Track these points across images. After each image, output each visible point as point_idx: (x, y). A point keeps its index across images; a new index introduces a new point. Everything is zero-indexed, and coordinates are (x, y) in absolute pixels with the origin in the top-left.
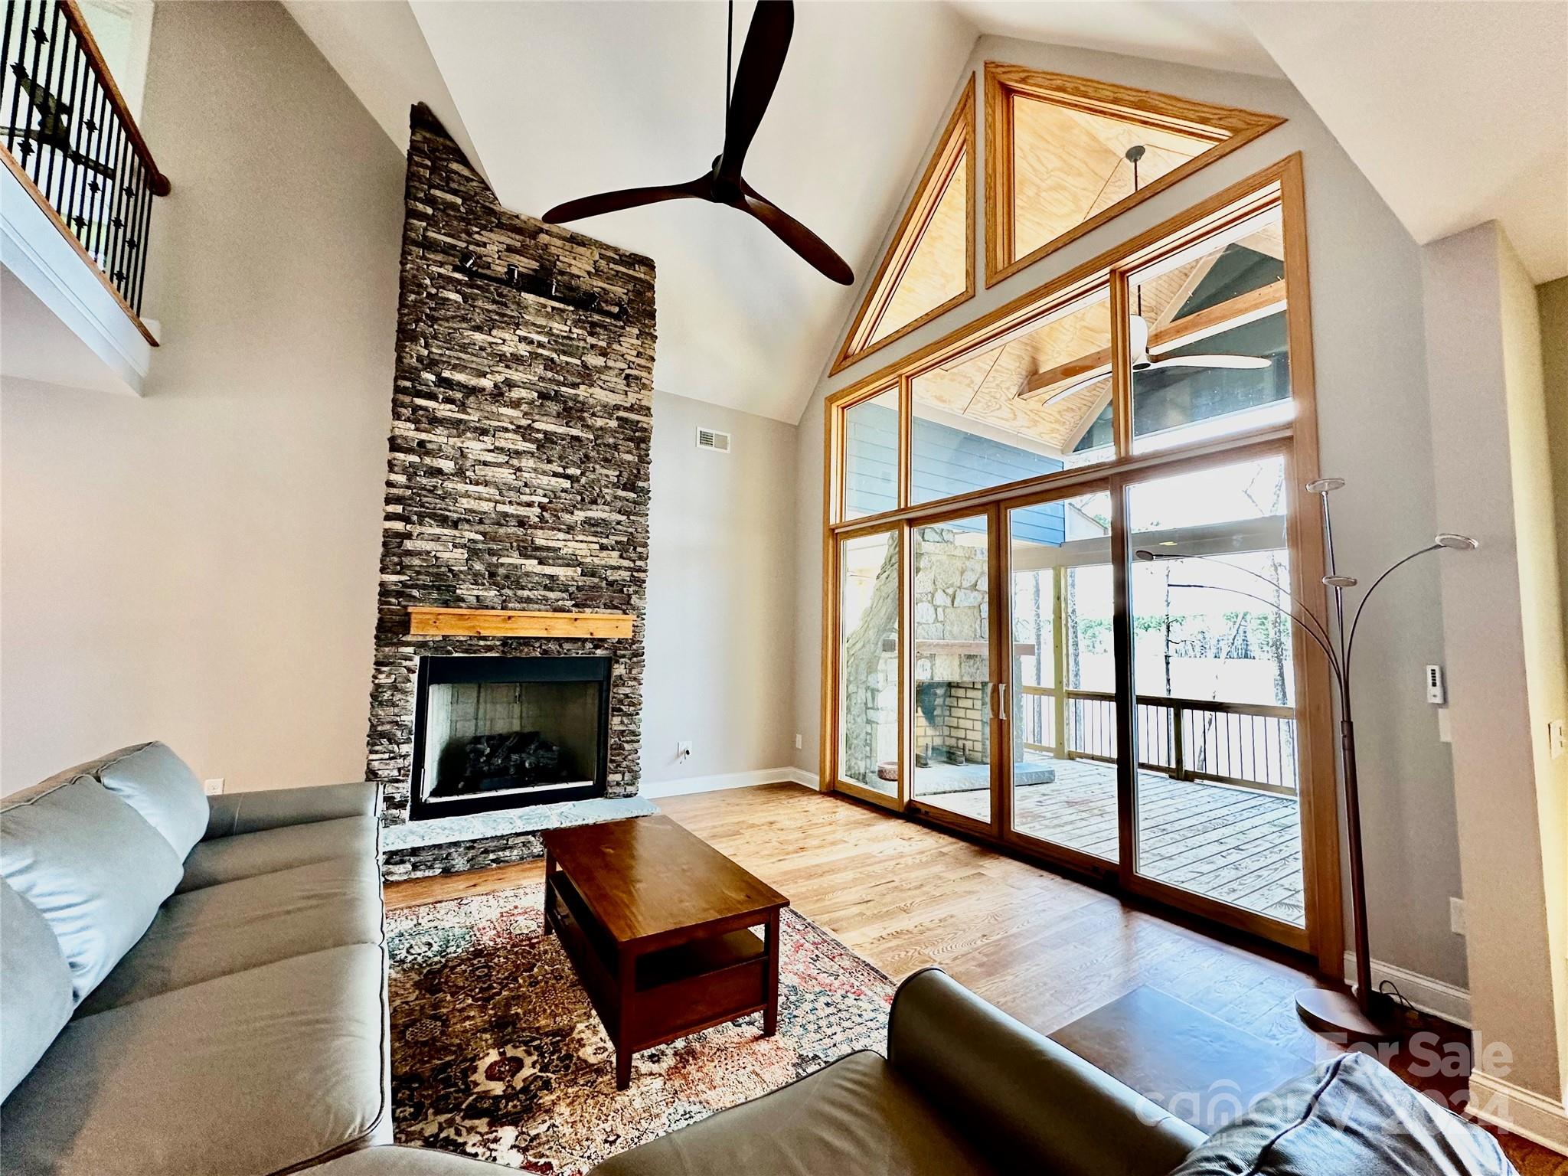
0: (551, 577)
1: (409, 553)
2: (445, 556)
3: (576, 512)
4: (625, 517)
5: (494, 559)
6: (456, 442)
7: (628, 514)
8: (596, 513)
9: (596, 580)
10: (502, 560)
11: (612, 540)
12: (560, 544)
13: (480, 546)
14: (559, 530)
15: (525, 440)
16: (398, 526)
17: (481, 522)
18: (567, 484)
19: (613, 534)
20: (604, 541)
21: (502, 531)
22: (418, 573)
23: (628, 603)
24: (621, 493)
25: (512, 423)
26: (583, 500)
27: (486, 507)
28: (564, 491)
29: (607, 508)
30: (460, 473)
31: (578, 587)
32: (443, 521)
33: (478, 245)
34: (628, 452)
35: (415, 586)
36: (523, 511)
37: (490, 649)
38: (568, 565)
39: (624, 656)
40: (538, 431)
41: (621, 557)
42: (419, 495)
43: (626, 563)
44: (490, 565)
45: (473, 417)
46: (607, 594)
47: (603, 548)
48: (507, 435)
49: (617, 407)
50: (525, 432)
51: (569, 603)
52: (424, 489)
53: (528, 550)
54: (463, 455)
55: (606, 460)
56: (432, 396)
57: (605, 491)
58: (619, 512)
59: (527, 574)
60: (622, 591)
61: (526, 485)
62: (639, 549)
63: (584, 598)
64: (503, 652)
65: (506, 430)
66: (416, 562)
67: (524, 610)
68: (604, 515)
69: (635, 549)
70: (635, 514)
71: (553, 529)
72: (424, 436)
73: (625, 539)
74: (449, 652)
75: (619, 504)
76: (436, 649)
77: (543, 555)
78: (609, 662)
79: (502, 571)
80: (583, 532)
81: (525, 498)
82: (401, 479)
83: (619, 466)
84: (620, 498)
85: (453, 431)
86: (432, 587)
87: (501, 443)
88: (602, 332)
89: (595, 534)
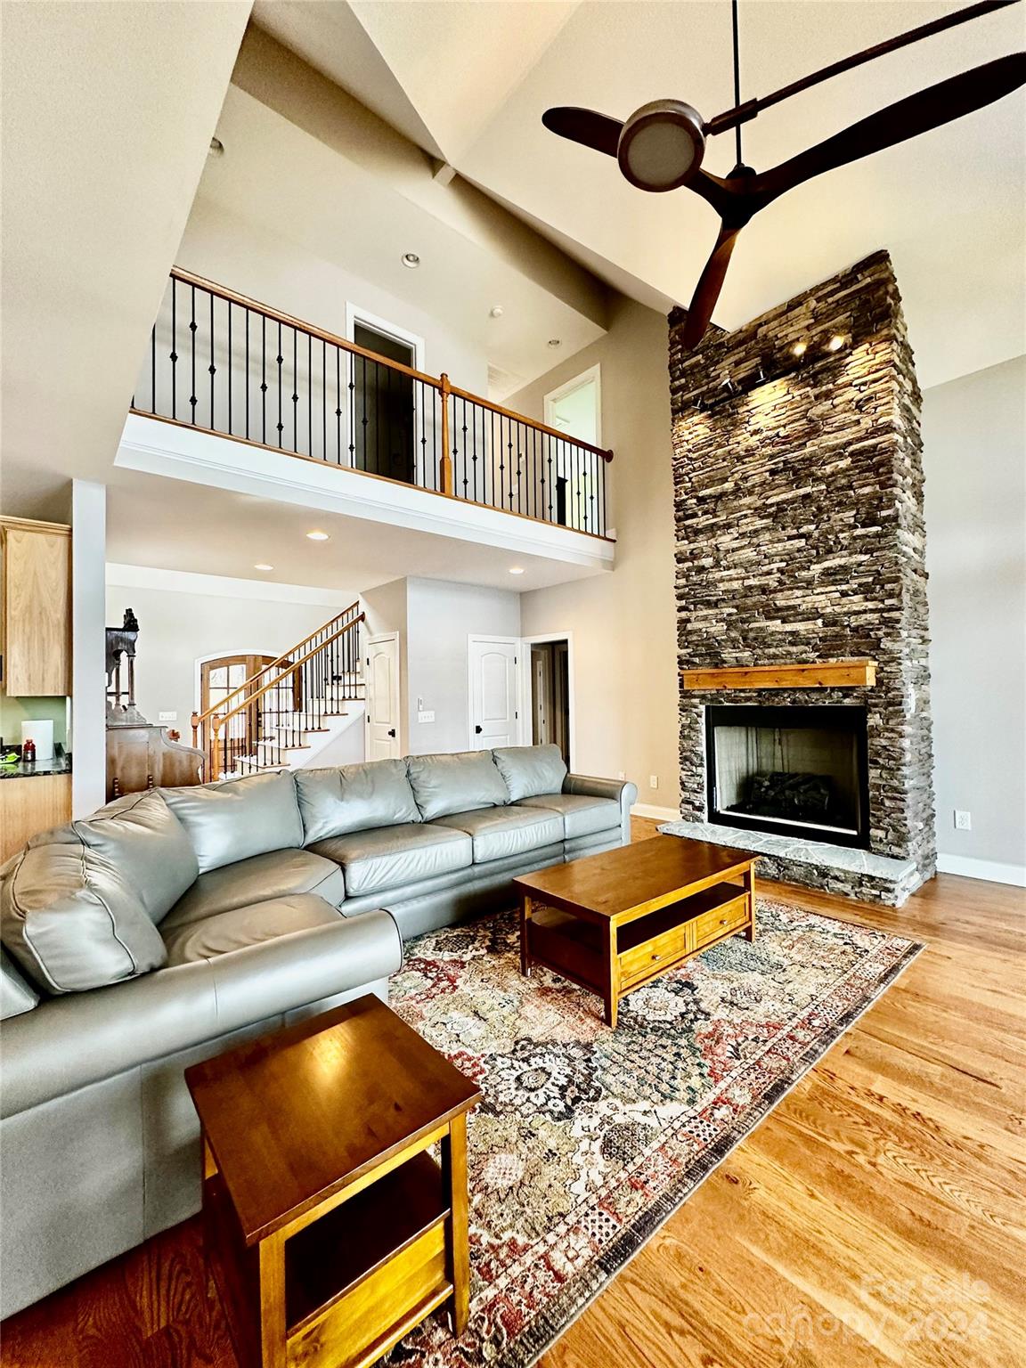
0: (792, 633)
1: (690, 632)
2: (712, 630)
3: (812, 567)
4: (867, 557)
5: (745, 626)
7: (871, 551)
8: (833, 562)
9: (837, 629)
10: (752, 625)
11: (854, 584)
12: (798, 601)
13: (734, 618)
14: (798, 588)
15: (762, 518)
16: (684, 614)
17: (734, 598)
18: (802, 543)
19: (855, 578)
20: (844, 587)
21: (749, 601)
22: (697, 645)
23: (878, 648)
24: (859, 531)
25: (750, 509)
26: (818, 553)
27: (736, 585)
28: (799, 550)
29: (845, 553)
30: (717, 564)
31: (821, 639)
32: (709, 604)
33: (714, 380)
34: (865, 485)
35: (695, 656)
36: (763, 580)
37: (748, 699)
38: (808, 619)
39: (876, 705)
40: (772, 505)
41: (866, 599)
43: (870, 605)
44: (743, 631)
45: (722, 518)
46: (852, 641)
47: (844, 594)
48: (748, 520)
49: (849, 443)
50: (760, 512)
51: (813, 655)
52: (695, 584)
53: (772, 613)
54: (718, 550)
55: (840, 504)
56: (695, 515)
57: (841, 535)
58: (861, 553)
59: (772, 634)
60: (869, 636)
61: (766, 557)
62: (888, 586)
63: (829, 647)
64: (760, 702)
65: (746, 516)
66: (695, 638)
67: (772, 664)
68: (842, 561)
69: (882, 587)
70: (878, 549)
71: (791, 589)
72: (692, 546)
73: (871, 579)
74: (721, 702)
75: (859, 543)
76: (712, 700)
77: (787, 613)
78: (861, 713)
79: (752, 635)
80: (822, 584)
81: (765, 569)
82: (683, 581)
83: (855, 504)
84: (859, 537)
85: (710, 534)
86: (706, 654)
87: (744, 529)
88: (824, 375)
89: (834, 583)
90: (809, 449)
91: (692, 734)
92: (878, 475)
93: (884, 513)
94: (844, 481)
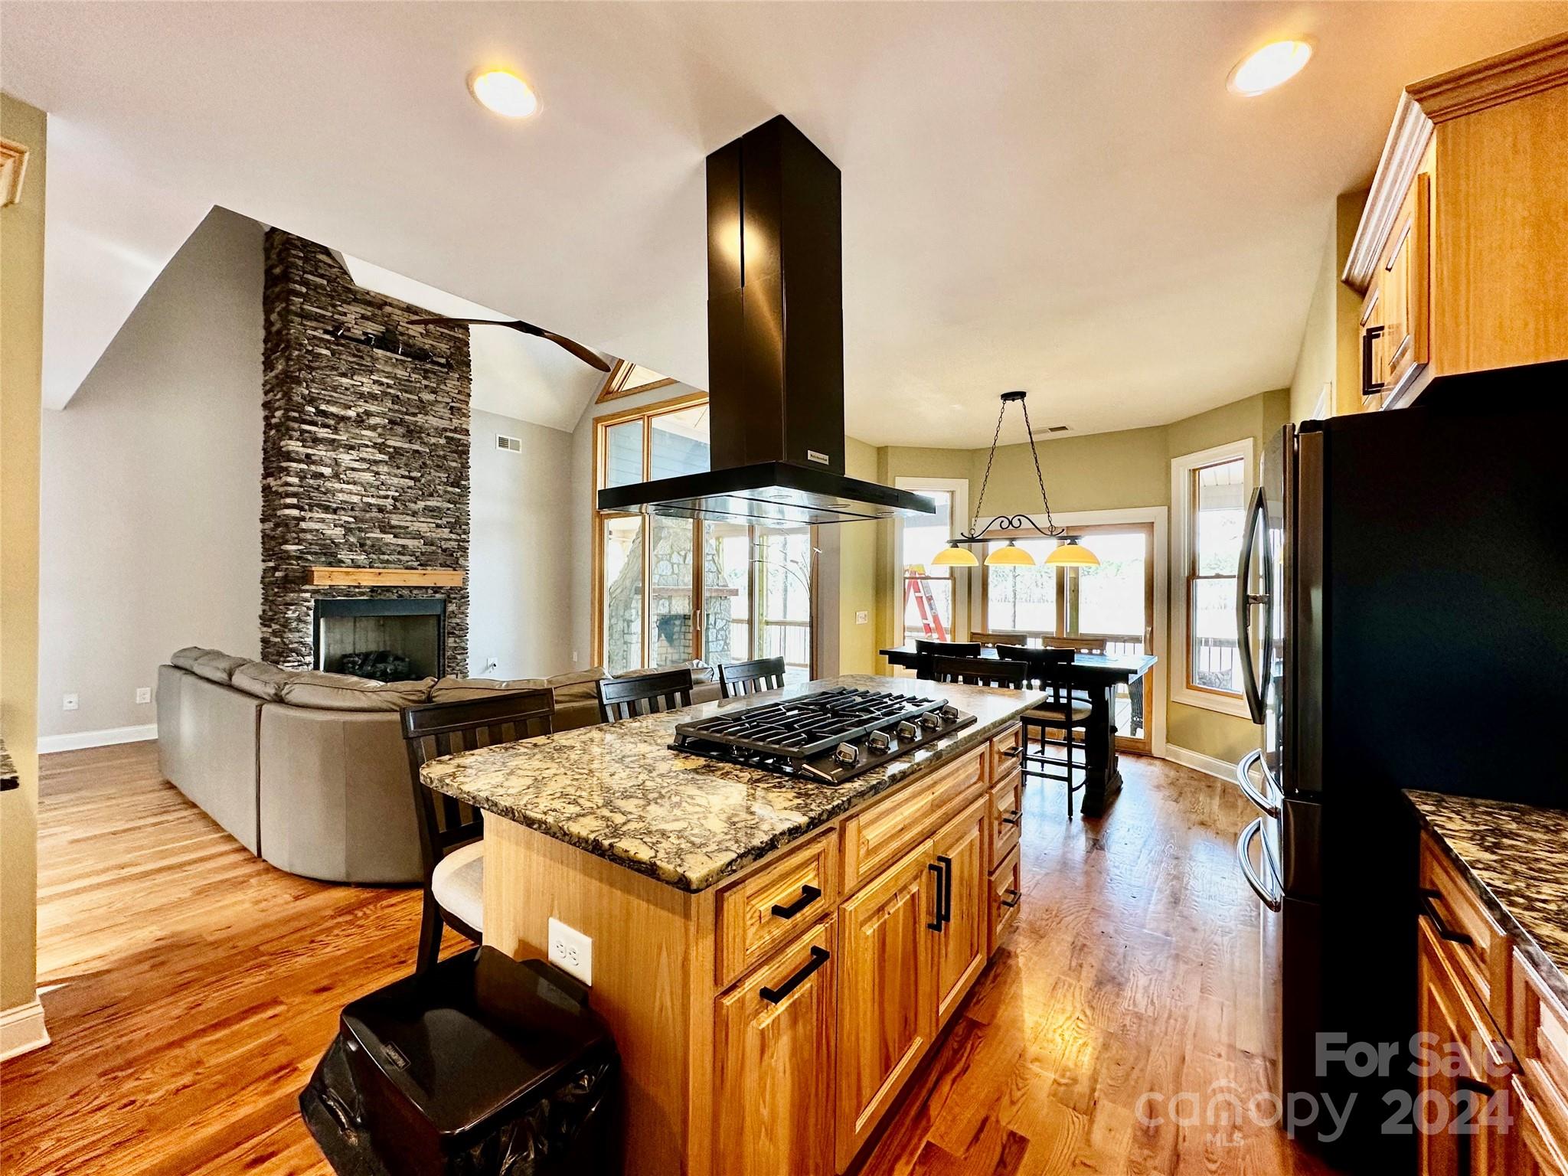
0: (403, 546)
1: (304, 531)
2: (328, 532)
3: (418, 502)
4: (452, 506)
5: (363, 534)
6: (332, 454)
7: (455, 503)
8: (432, 503)
9: (434, 548)
10: (368, 535)
11: (444, 521)
12: (408, 524)
13: (353, 526)
14: (408, 514)
15: (381, 453)
17: (352, 509)
18: (411, 483)
19: (443, 517)
20: (439, 522)
21: (368, 515)
23: (457, 563)
24: (450, 489)
25: (371, 441)
26: (423, 494)
27: (356, 499)
28: (409, 487)
29: (440, 499)
31: (421, 553)
32: (326, 509)
33: (340, 314)
34: (454, 461)
35: (308, 553)
36: (381, 502)
38: (414, 538)
39: (455, 598)
40: (390, 447)
41: (451, 532)
42: (309, 491)
44: (360, 538)
45: (343, 437)
46: (442, 558)
47: (438, 526)
48: (368, 450)
49: (445, 430)
50: (380, 448)
51: (416, 564)
52: (312, 487)
53: (387, 528)
54: (338, 464)
55: (438, 466)
56: (313, 423)
57: (438, 487)
58: (449, 502)
59: (387, 544)
60: (452, 555)
61: (383, 484)
62: (463, 527)
63: (424, 562)
64: (372, 596)
65: (367, 446)
66: (309, 536)
67: (384, 568)
68: (438, 504)
70: (460, 503)
71: (403, 514)
72: (310, 451)
73: (453, 520)
75: (448, 496)
77: (397, 531)
78: (445, 602)
79: (368, 542)
80: (424, 516)
81: (382, 493)
83: (447, 470)
84: (448, 492)
85: (330, 448)
86: (321, 553)
87: (364, 455)
88: (432, 376)
89: (432, 517)
91: (302, 625)
92: (460, 458)
93: (463, 483)
94: (442, 453)
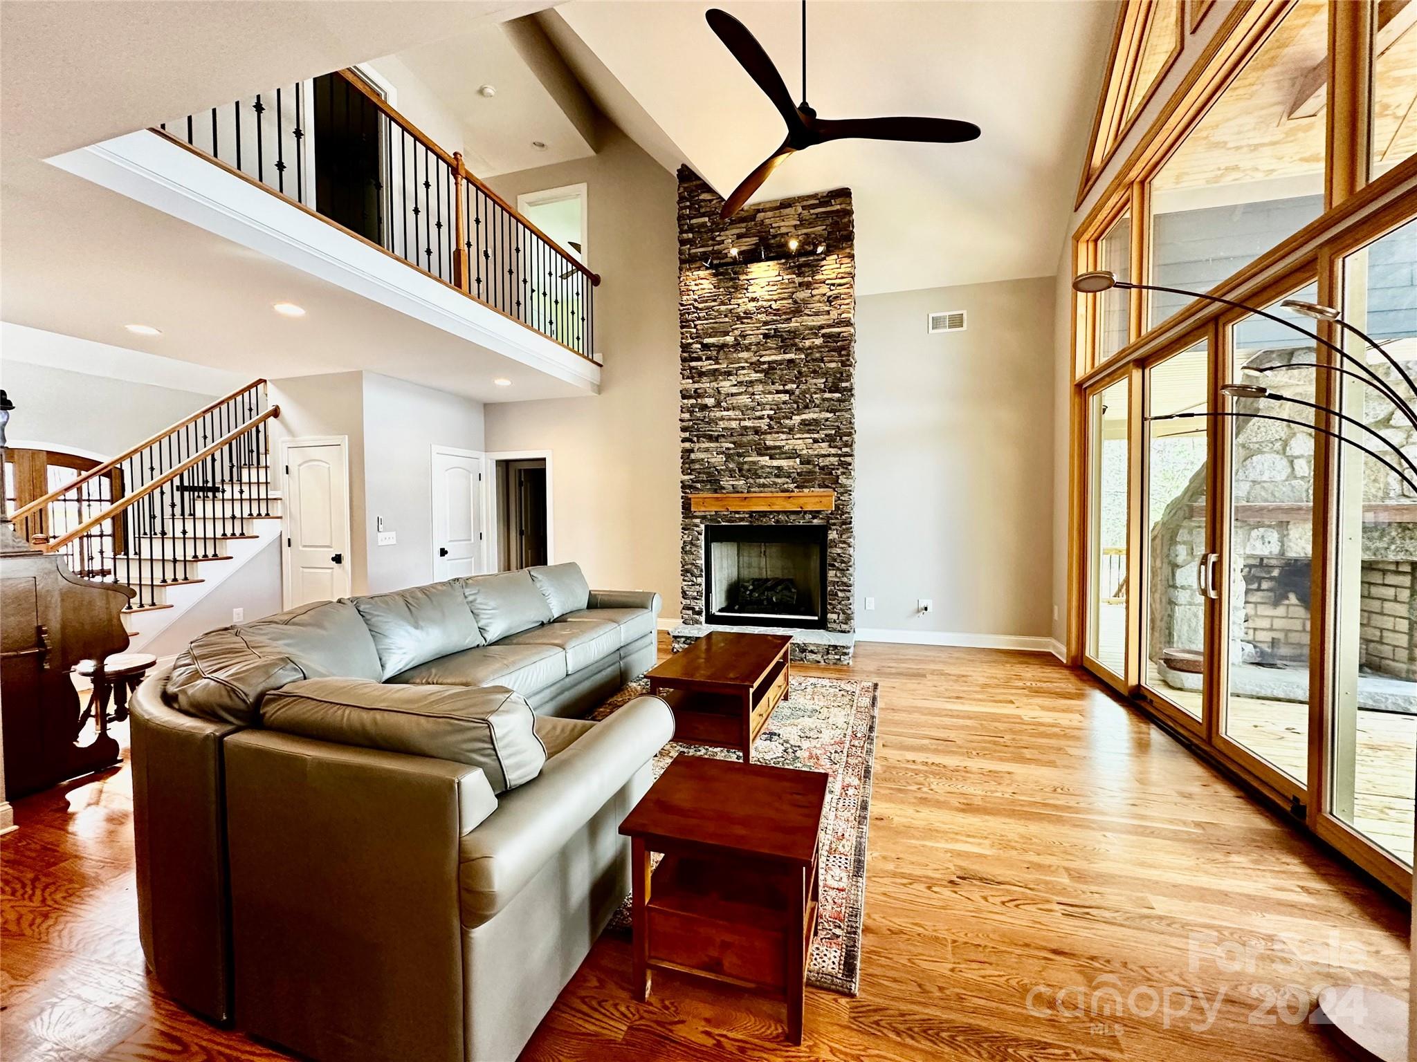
0: (778, 468)
1: (693, 461)
2: (713, 460)
3: (794, 417)
4: (832, 415)
5: (741, 459)
6: (715, 384)
7: (833, 411)
8: (809, 416)
9: (810, 467)
10: (746, 459)
11: (822, 435)
12: (783, 443)
13: (732, 452)
14: (783, 433)
15: (757, 372)
16: (687, 445)
17: (732, 435)
18: (786, 397)
19: (821, 429)
20: (816, 436)
21: (745, 439)
22: (699, 473)
23: (837, 482)
24: (827, 395)
25: (747, 362)
26: (798, 407)
27: (734, 424)
28: (784, 403)
29: (817, 409)
30: (718, 404)
31: (798, 474)
32: (711, 438)
33: (719, 244)
34: (831, 361)
35: (698, 482)
36: (757, 423)
37: (742, 519)
38: (790, 458)
39: (834, 524)
40: (764, 363)
41: (830, 446)
42: (697, 424)
43: (833, 451)
44: (739, 463)
45: (723, 366)
46: (820, 477)
47: (816, 441)
48: (745, 372)
49: (821, 327)
50: (755, 366)
51: (792, 486)
52: (699, 419)
53: (763, 450)
54: (719, 392)
55: (815, 372)
56: (699, 359)
57: (815, 396)
58: (827, 411)
59: (762, 467)
60: (831, 474)
61: (758, 405)
62: (845, 438)
63: (804, 480)
64: (751, 521)
65: (743, 368)
66: (697, 466)
67: (761, 492)
68: (815, 416)
69: (841, 439)
70: (839, 411)
71: (778, 433)
72: (696, 386)
73: (833, 432)
74: (719, 522)
75: (826, 404)
76: (711, 520)
77: (773, 452)
78: (824, 529)
79: (746, 467)
80: (800, 431)
81: (758, 414)
82: (687, 416)
83: (825, 374)
84: (827, 399)
85: (712, 378)
86: (707, 481)
87: (741, 378)
88: (807, 269)
89: (809, 432)
90: (794, 324)
91: (694, 549)
92: (841, 355)
93: (844, 385)
94: (818, 355)
